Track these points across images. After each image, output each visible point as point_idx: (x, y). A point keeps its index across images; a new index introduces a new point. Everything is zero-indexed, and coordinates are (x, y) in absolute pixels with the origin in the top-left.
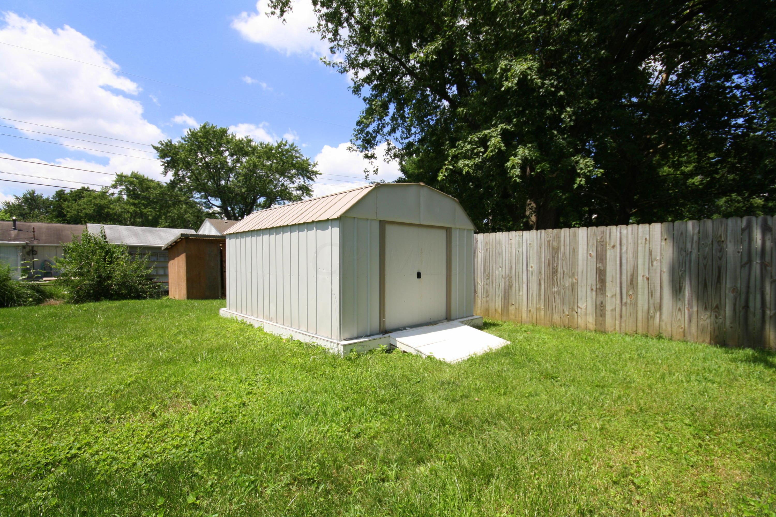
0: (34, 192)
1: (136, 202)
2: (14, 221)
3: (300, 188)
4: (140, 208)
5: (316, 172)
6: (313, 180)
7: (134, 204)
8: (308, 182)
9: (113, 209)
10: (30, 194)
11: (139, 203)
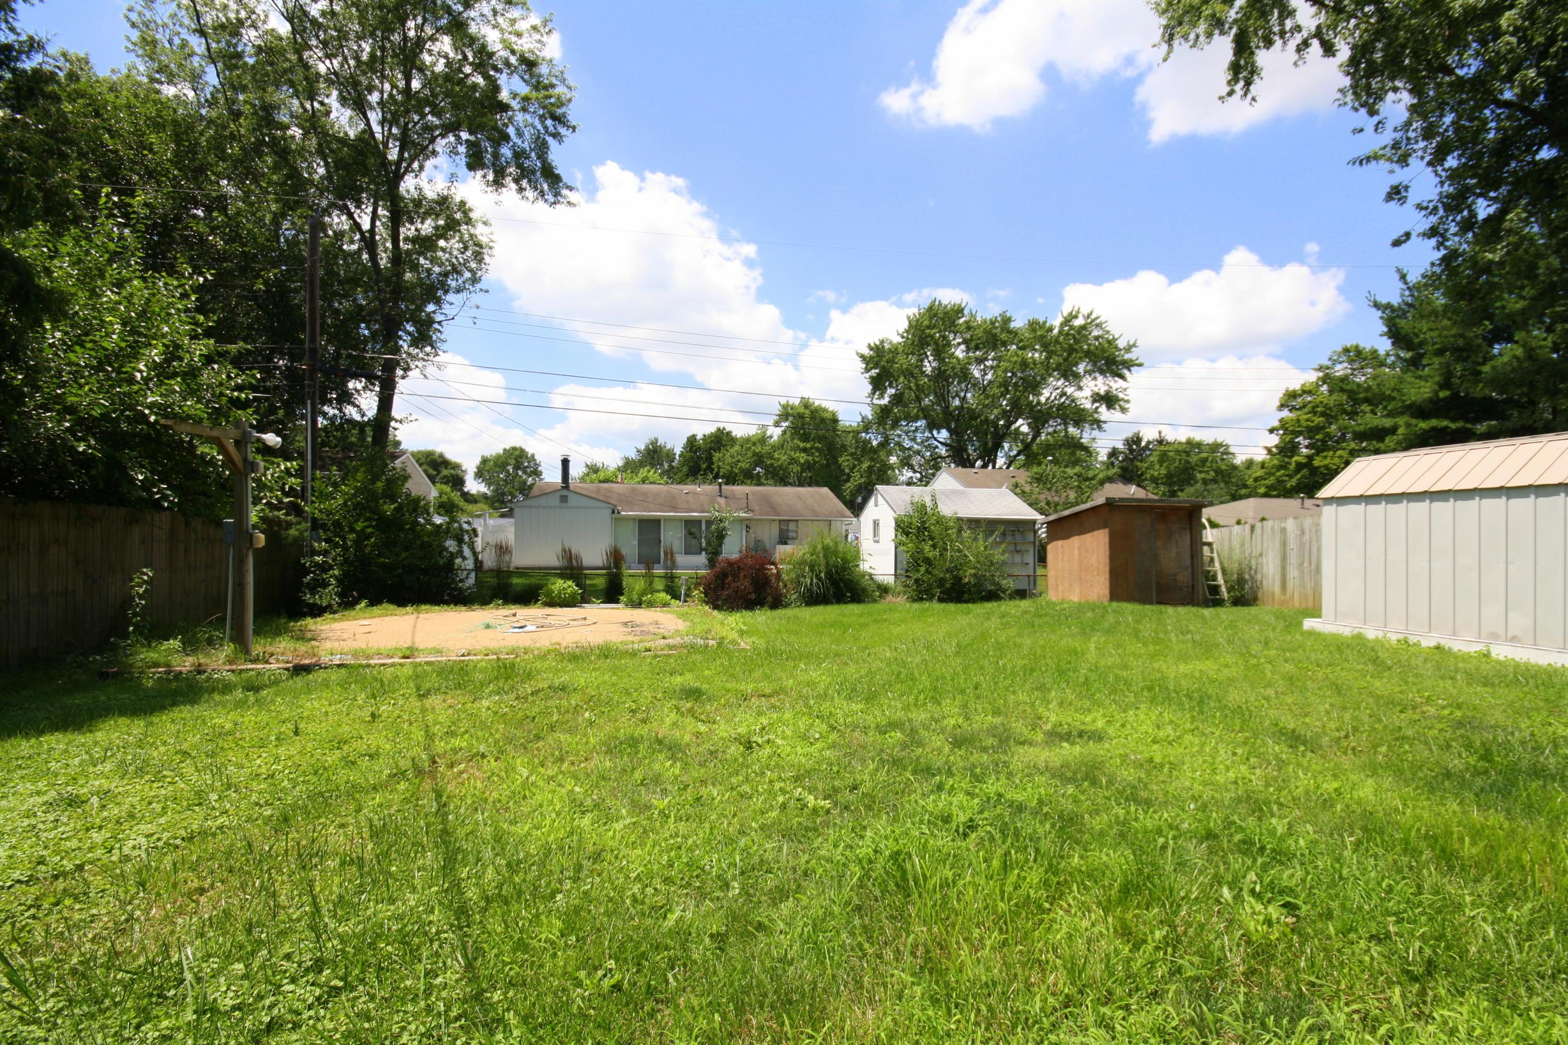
0: (656, 440)
1: (808, 445)
2: (720, 484)
3: (1097, 398)
4: (813, 454)
5: (1131, 360)
6: (1122, 377)
7: (804, 450)
8: (1116, 384)
9: (778, 460)
10: (652, 443)
11: (812, 448)
